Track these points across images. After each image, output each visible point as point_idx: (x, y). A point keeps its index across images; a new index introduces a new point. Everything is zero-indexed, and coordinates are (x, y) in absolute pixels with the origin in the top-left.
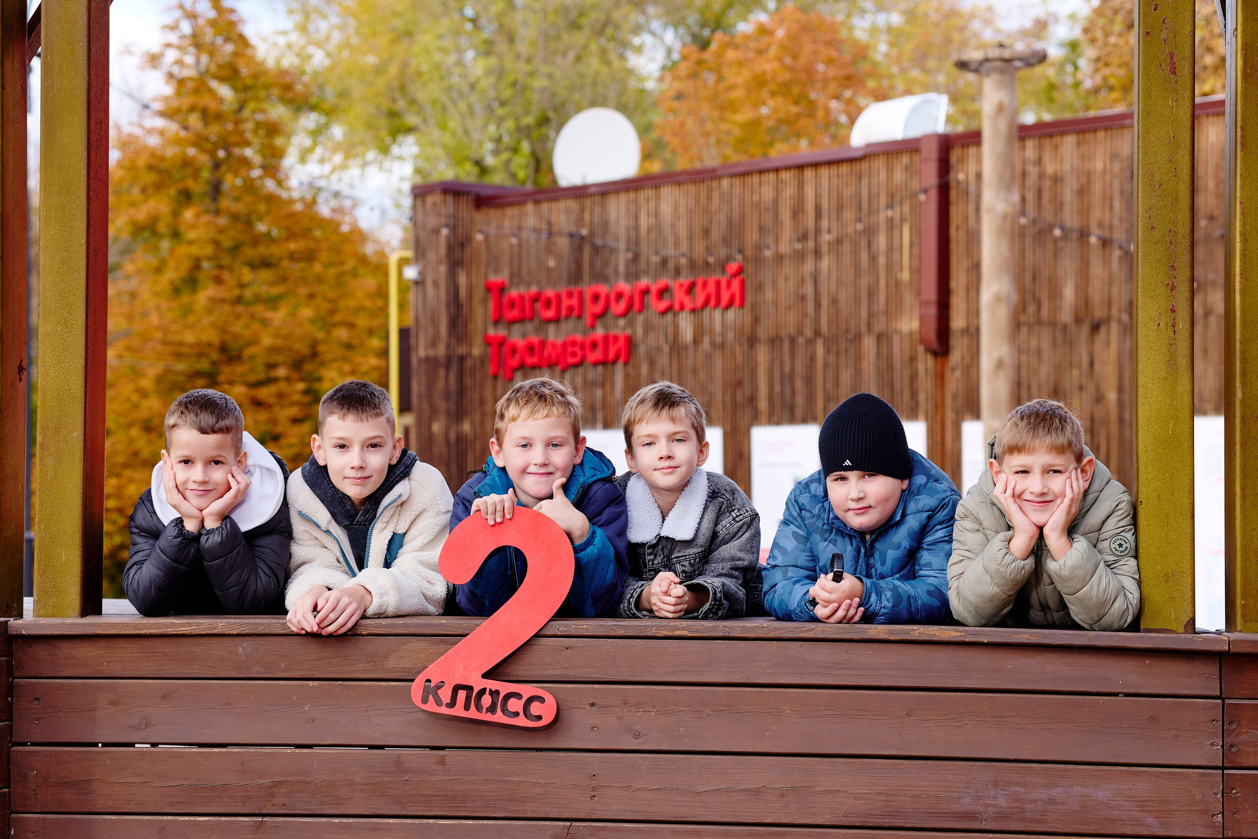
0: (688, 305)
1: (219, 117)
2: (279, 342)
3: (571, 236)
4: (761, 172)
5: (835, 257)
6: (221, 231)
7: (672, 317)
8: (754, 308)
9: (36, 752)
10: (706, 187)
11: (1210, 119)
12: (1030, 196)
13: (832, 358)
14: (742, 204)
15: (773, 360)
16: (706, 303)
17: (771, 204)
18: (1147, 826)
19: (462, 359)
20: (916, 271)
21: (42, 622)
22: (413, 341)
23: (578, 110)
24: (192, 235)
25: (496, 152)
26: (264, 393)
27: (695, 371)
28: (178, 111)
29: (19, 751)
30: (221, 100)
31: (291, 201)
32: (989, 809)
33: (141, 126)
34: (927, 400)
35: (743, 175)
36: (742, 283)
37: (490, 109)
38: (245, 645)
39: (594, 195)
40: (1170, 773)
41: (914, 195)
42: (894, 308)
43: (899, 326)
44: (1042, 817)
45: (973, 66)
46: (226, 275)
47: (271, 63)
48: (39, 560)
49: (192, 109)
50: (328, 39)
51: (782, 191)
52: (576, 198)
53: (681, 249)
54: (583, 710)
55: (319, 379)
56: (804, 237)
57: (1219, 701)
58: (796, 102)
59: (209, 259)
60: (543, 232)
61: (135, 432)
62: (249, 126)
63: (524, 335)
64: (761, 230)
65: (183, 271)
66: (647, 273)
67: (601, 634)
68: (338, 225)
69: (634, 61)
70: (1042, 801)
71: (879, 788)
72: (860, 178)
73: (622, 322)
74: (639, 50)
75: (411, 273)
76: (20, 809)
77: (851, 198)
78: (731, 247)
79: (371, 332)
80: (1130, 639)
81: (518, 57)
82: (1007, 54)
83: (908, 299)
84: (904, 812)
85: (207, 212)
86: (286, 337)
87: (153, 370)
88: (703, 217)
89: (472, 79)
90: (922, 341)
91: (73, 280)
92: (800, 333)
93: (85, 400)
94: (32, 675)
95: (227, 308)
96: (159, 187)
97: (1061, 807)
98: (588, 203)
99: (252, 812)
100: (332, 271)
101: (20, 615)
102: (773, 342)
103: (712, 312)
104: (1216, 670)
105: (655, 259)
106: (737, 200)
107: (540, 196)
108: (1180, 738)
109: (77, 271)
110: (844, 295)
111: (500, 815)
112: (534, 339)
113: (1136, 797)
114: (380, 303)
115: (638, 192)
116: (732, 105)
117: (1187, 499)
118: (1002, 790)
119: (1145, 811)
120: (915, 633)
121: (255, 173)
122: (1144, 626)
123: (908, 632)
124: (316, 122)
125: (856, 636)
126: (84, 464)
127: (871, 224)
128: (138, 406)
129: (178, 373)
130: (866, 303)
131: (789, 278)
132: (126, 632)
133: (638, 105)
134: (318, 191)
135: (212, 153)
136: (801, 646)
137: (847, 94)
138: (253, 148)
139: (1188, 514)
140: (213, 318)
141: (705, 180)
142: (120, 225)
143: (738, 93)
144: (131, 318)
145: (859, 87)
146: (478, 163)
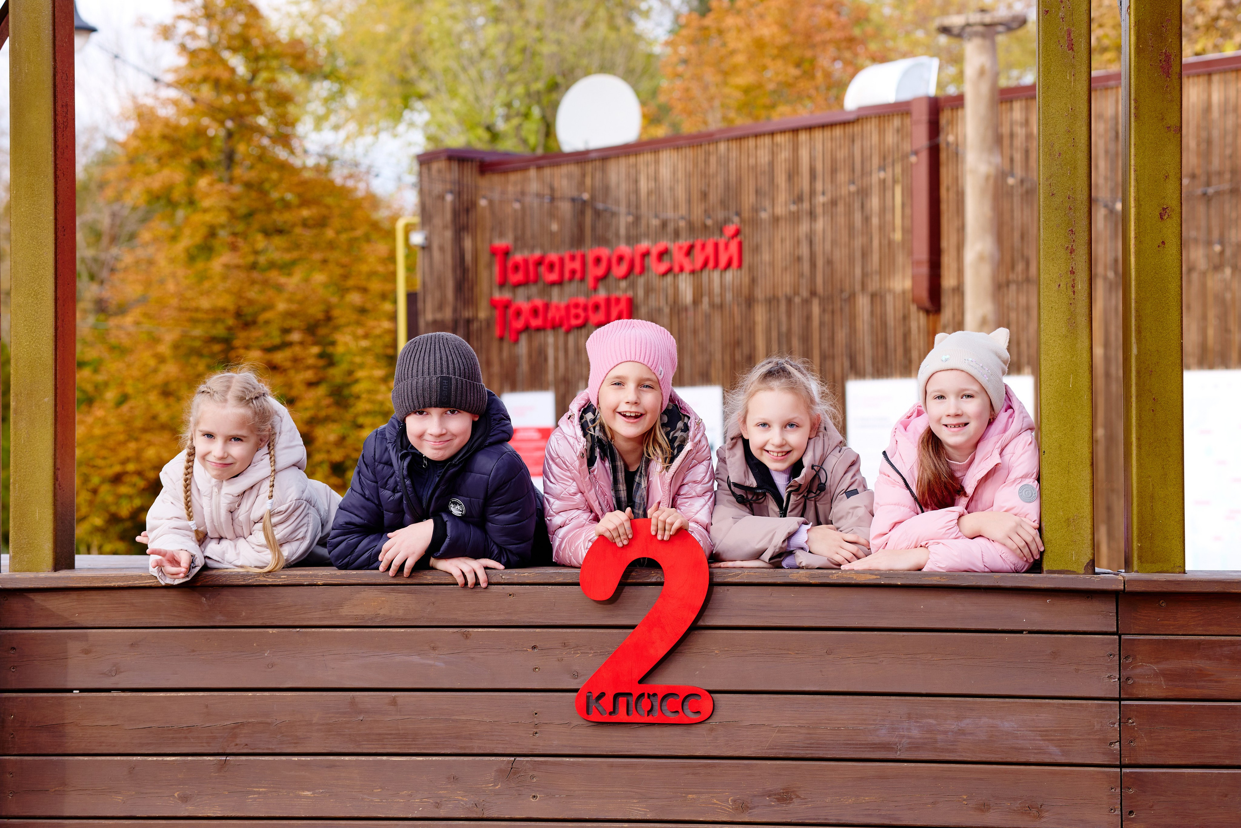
0: (688, 267)
1: (231, 87)
2: (294, 307)
3: (573, 200)
4: (757, 136)
5: (830, 219)
6: (235, 199)
7: (672, 279)
8: (751, 269)
9: (13, 698)
10: (703, 151)
11: (1191, 80)
12: (1018, 157)
13: (827, 317)
14: (739, 168)
15: (770, 319)
16: (705, 264)
17: (767, 168)
18: (1050, 754)
19: (468, 322)
20: (908, 231)
21: (17, 576)
22: (420, 305)
23: (587, 73)
24: (206, 203)
25: (507, 118)
26: (279, 357)
27: (695, 332)
28: (191, 81)
30: (233, 71)
31: (305, 167)
32: (903, 740)
33: (156, 98)
35: (740, 138)
36: (740, 244)
37: (500, 74)
38: (208, 596)
39: (595, 160)
40: (1071, 705)
41: (905, 157)
42: (887, 267)
43: (892, 285)
44: (953, 747)
45: (956, 31)
46: (240, 242)
47: (284, 36)
48: (14, 519)
49: (205, 79)
50: (340, 8)
51: (777, 154)
52: (578, 163)
53: (680, 213)
54: (526, 653)
55: (333, 343)
56: (799, 199)
57: (1116, 637)
58: (798, 65)
59: (223, 226)
60: (546, 197)
61: (153, 397)
62: (261, 95)
63: (529, 298)
64: (757, 192)
65: (198, 239)
66: (647, 236)
67: (542, 581)
68: (352, 191)
69: (642, 25)
70: (952, 732)
71: (801, 722)
72: (853, 141)
73: (623, 284)
74: (646, 14)
75: (417, 238)
77: (845, 161)
78: (728, 209)
79: (384, 297)
80: (1033, 579)
81: (527, 23)
82: (987, 19)
83: (900, 259)
84: (825, 744)
85: (220, 180)
86: (301, 302)
87: (170, 337)
88: (701, 180)
89: (482, 44)
90: (914, 300)
91: (42, 255)
92: (796, 293)
93: (56, 367)
94: (9, 626)
95: (242, 275)
96: (173, 155)
97: (970, 737)
98: (589, 168)
99: (216, 751)
100: (344, 237)
102: (770, 302)
103: (711, 273)
104: (1113, 607)
105: (655, 222)
106: (734, 163)
107: (542, 162)
108: (1080, 672)
109: (46, 245)
110: (840, 255)
111: (449, 752)
112: (539, 302)
113: (1040, 727)
115: (638, 156)
116: (735, 70)
117: (1087, 449)
118: (915, 722)
119: (1048, 740)
120: (834, 577)
121: (265, 141)
122: (1045, 567)
123: (827, 576)
124: (329, 89)
125: (779, 581)
126: (55, 428)
127: (865, 185)
128: (155, 371)
129: (194, 338)
130: (860, 264)
131: (786, 239)
132: (96, 585)
133: (644, 71)
134: (331, 160)
135: (222, 123)
136: (728, 590)
137: (848, 55)
138: (266, 116)
139: (1088, 463)
140: (228, 284)
141: (703, 143)
142: (136, 195)
143: (740, 59)
144: (148, 284)
145: (860, 50)
146: (489, 128)
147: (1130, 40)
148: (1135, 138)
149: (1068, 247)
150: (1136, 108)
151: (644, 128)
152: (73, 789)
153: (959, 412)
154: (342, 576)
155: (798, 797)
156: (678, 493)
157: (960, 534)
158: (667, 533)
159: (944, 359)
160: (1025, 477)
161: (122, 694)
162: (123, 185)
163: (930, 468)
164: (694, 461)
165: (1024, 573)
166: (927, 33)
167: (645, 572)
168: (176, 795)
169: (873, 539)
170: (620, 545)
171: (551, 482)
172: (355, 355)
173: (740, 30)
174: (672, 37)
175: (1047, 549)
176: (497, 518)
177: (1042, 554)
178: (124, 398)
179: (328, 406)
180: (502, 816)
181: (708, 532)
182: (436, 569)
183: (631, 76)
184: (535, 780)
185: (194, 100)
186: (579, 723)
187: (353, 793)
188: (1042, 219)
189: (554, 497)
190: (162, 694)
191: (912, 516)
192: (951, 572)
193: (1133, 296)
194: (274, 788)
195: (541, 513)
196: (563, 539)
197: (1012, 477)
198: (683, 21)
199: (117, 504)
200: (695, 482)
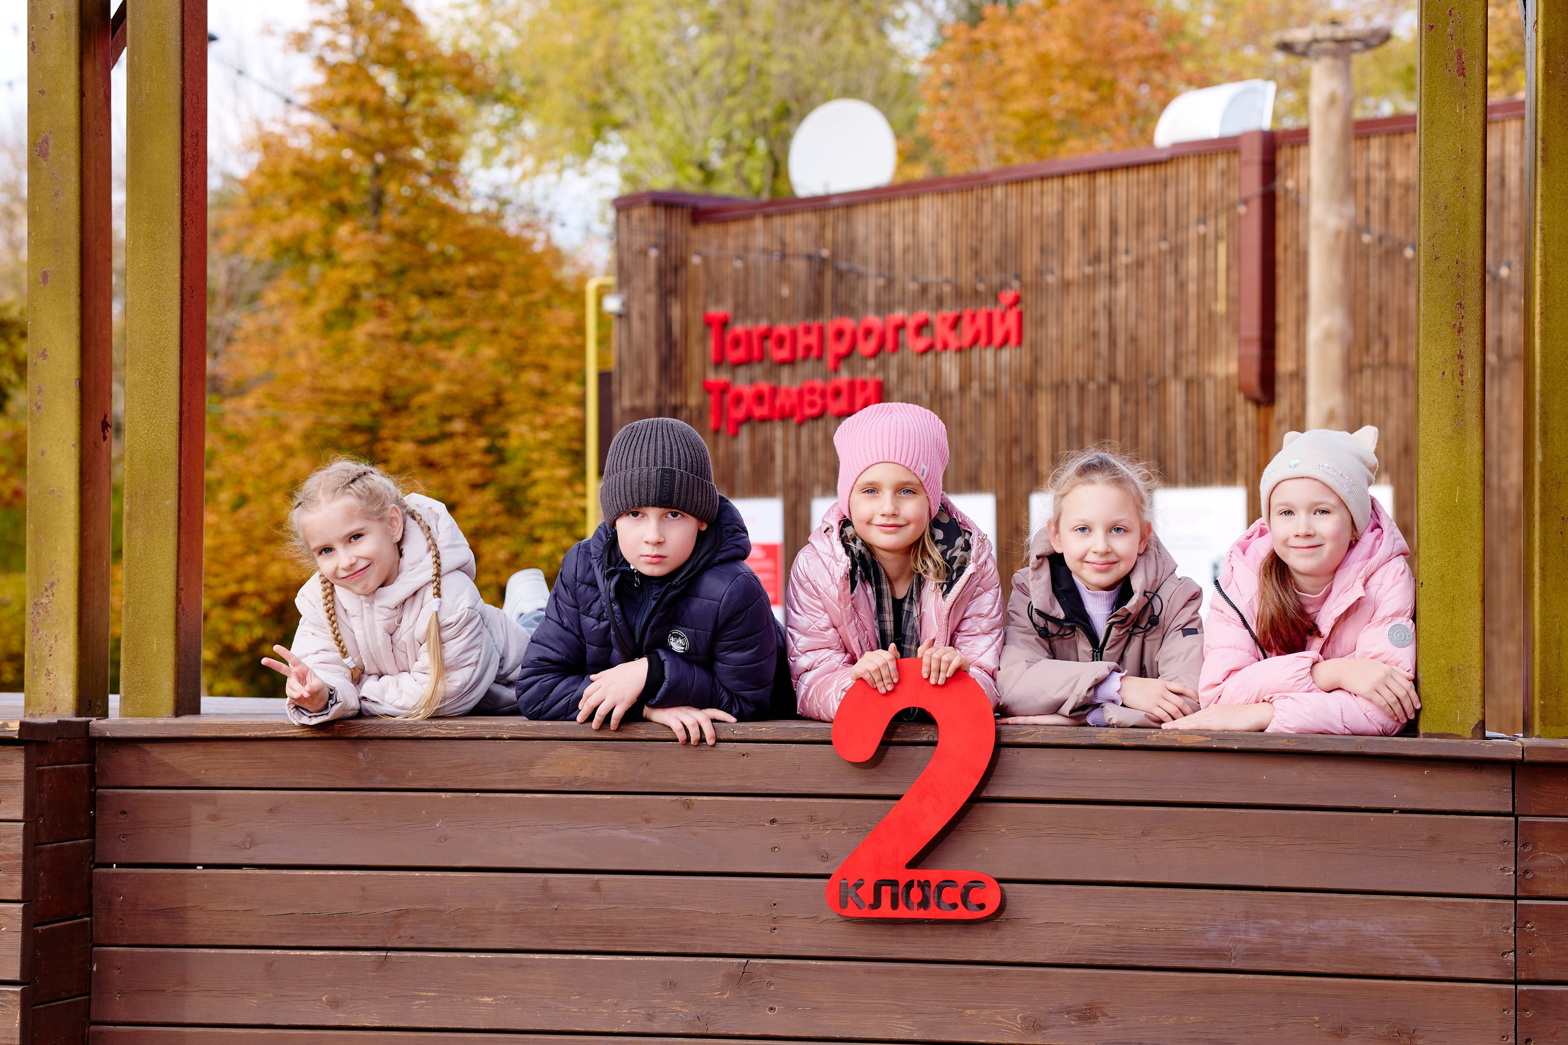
0: (953, 343)
1: (380, 111)
2: (456, 389)
3: (809, 257)
4: (1043, 178)
5: (1134, 284)
6: (383, 251)
7: (934, 358)
8: (1033, 346)
9: (122, 874)
10: (975, 197)
12: (1376, 208)
13: (1130, 409)
14: (1020, 218)
15: (1057, 411)
16: (975, 340)
17: (1055, 219)
18: (1426, 966)
19: (676, 410)
20: (1233, 301)
21: (130, 722)
22: (615, 388)
23: (827, 99)
24: (348, 256)
25: (725, 153)
26: (437, 452)
27: (961, 425)
28: (330, 103)
29: (103, 874)
30: (382, 91)
31: (471, 214)
32: (1239, 946)
33: (286, 123)
34: (1247, 461)
35: (1021, 182)
36: (1020, 316)
37: (717, 98)
38: (366, 750)
39: (838, 207)
40: (1453, 903)
41: (1231, 207)
42: (1207, 345)
43: (1212, 369)
44: (1302, 955)
45: (1299, 48)
46: (390, 306)
47: (446, 48)
48: (126, 650)
49: (348, 102)
50: (517, 12)
51: (1068, 202)
52: (815, 211)
53: (944, 275)
54: (762, 828)
55: (505, 435)
56: (1096, 259)
57: (1512, 819)
58: (1094, 87)
59: (368, 286)
60: (775, 253)
62: (418, 122)
63: (752, 381)
64: (1043, 250)
65: (337, 302)
66: (902, 303)
67: (783, 738)
68: (529, 243)
69: (896, 37)
70: (1302, 936)
71: (1110, 920)
72: (1166, 186)
73: (871, 364)
74: (901, 24)
75: (613, 304)
76: (104, 942)
77: (1154, 211)
78: (1006, 271)
79: (568, 376)
80: (1406, 745)
81: (752, 33)
82: (1340, 33)
83: (1224, 335)
85: (366, 228)
86: (463, 383)
87: (300, 424)
88: (972, 234)
89: (696, 61)
90: (1241, 388)
91: (165, 321)
92: (1091, 377)
93: (180, 461)
94: (118, 785)
95: (392, 347)
96: (308, 197)
97: (1324, 943)
98: (830, 217)
99: (374, 945)
100: (519, 301)
101: (105, 715)
102: (1057, 390)
103: (983, 352)
104: (1508, 782)
105: (912, 287)
106: (1014, 214)
107: (770, 209)
108: (1465, 862)
109: (169, 310)
110: (1147, 330)
111: (664, 950)
112: (764, 386)
113: (1413, 931)
114: (578, 340)
115: (892, 204)
116: (1014, 94)
117: (1477, 580)
118: (1254, 923)
119: (1424, 948)
120: (1153, 738)
121: (424, 181)
122: (1422, 729)
123: (1144, 737)
124: (502, 115)
125: (1084, 742)
126: (179, 538)
127: (1179, 242)
128: (281, 466)
129: (330, 427)
130: (1172, 340)
131: (1078, 310)
132: (228, 735)
133: (899, 95)
134: (504, 203)
135: (370, 157)
136: (1018, 753)
137: (1158, 77)
138: (422, 148)
139: (1478, 597)
140: (374, 358)
141: (975, 188)
142: (260, 244)
143: (1020, 80)
144: (274, 359)
145: (1172, 70)
146: (702, 166)
147: (1536, 64)
148: (1542, 187)
149: (1455, 325)
150: (1543, 149)
151: (899, 168)
152: (196, 989)
153: (1311, 532)
154: (533, 728)
155: (1104, 1015)
156: (957, 630)
157: (1313, 686)
158: (942, 675)
159: (1292, 464)
160: (1396, 615)
161: (258, 872)
162: (244, 233)
163: (1273, 602)
164: (979, 589)
165: (1394, 736)
166: (1261, 50)
167: (913, 728)
168: (324, 999)
169: (1202, 691)
170: (883, 691)
171: (796, 612)
172: (532, 450)
173: (1020, 44)
174: (934, 53)
175: (1424, 706)
176: (729, 656)
177: (1417, 712)
178: (242, 501)
179: (497, 514)
180: (731, 1033)
181: (994, 679)
182: (650, 721)
183: (881, 101)
184: (772, 988)
185: (336, 127)
186: (828, 917)
187: (545, 1000)
188: (1422, 289)
189: (799, 632)
190: (307, 872)
191: (1252, 663)
192: (1302, 734)
193: (1538, 387)
194: (446, 992)
195: (783, 652)
196: (809, 686)
197: (1380, 614)
198: (948, 32)
199: (232, 633)
200: (980, 615)
